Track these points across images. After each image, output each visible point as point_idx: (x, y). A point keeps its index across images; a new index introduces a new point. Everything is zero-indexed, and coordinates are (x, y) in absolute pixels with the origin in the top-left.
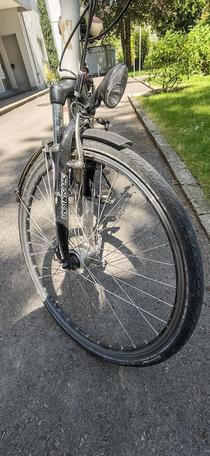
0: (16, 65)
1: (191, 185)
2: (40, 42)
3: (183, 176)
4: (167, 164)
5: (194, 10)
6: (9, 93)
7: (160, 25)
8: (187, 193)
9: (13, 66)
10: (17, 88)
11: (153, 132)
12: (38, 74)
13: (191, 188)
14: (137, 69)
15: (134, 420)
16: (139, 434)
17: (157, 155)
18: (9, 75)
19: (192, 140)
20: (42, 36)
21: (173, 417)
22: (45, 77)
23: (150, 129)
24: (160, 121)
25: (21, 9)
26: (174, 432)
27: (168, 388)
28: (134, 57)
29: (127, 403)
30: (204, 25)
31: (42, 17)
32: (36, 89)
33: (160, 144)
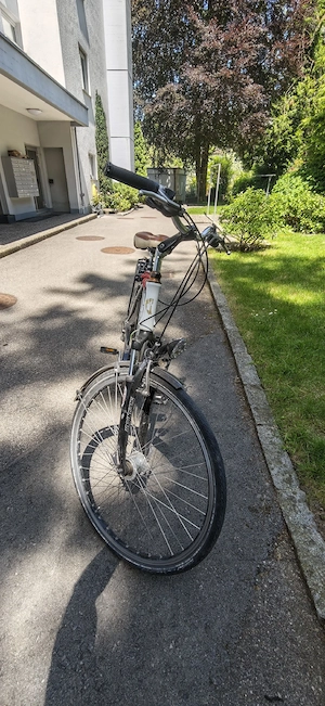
0: (55, 181)
1: (254, 386)
2: (91, 158)
3: (247, 374)
4: (233, 354)
5: (289, 147)
6: (40, 213)
7: (245, 156)
8: (249, 396)
9: (51, 181)
10: (51, 207)
11: (221, 307)
12: (82, 195)
13: (254, 391)
14: (212, 203)
15: (165, 631)
16: (168, 643)
17: (222, 339)
18: (45, 193)
19: (263, 330)
20: (95, 152)
21: (202, 630)
22: (91, 198)
23: (219, 302)
24: (230, 294)
25: (74, 124)
26: (200, 642)
27: (200, 604)
28: (210, 185)
29: (160, 614)
30: (295, 176)
31: (99, 132)
32: (76, 213)
33: (228, 327)
